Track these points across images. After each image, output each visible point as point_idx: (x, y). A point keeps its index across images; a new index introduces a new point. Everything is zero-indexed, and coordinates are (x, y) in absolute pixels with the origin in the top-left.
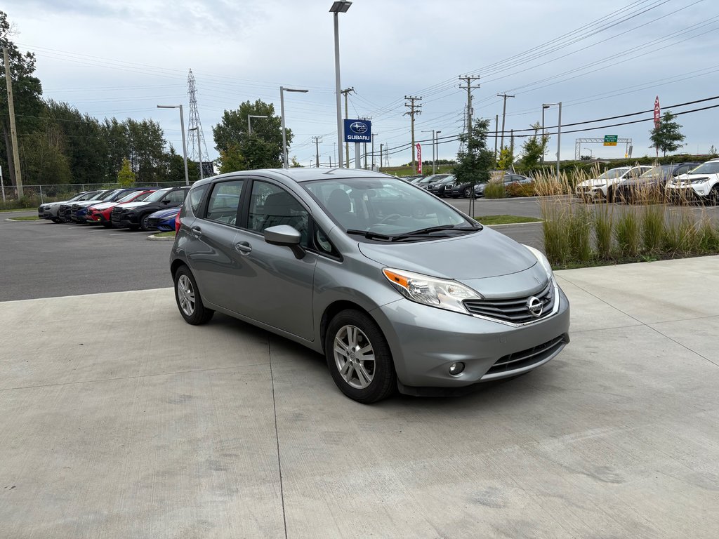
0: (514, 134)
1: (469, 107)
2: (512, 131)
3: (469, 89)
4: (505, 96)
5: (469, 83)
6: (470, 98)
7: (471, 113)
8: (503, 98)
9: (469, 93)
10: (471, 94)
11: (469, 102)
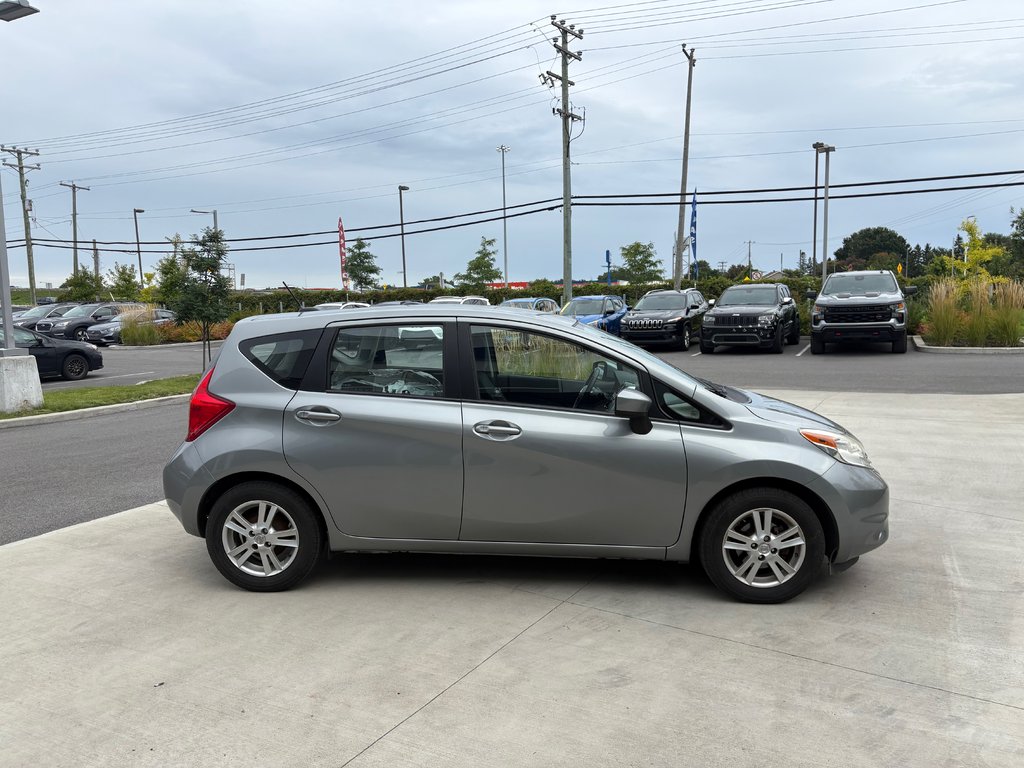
0: (98, 246)
1: (23, 197)
2: (94, 242)
3: (21, 168)
4: (74, 187)
5: (20, 160)
6: (23, 183)
7: (27, 207)
8: (70, 189)
9: (22, 175)
10: (26, 177)
11: (23, 190)
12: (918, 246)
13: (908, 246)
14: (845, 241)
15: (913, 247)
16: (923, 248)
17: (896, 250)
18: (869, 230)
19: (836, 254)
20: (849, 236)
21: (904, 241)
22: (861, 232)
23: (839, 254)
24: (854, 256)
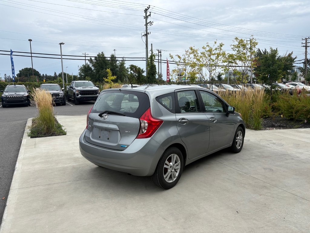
12: (43, 74)
13: (40, 74)
14: (20, 71)
15: (42, 75)
16: (45, 75)
17: (37, 75)
18: (27, 68)
19: (17, 75)
20: (21, 69)
21: (39, 73)
22: (25, 69)
23: (19, 75)
24: (24, 76)
